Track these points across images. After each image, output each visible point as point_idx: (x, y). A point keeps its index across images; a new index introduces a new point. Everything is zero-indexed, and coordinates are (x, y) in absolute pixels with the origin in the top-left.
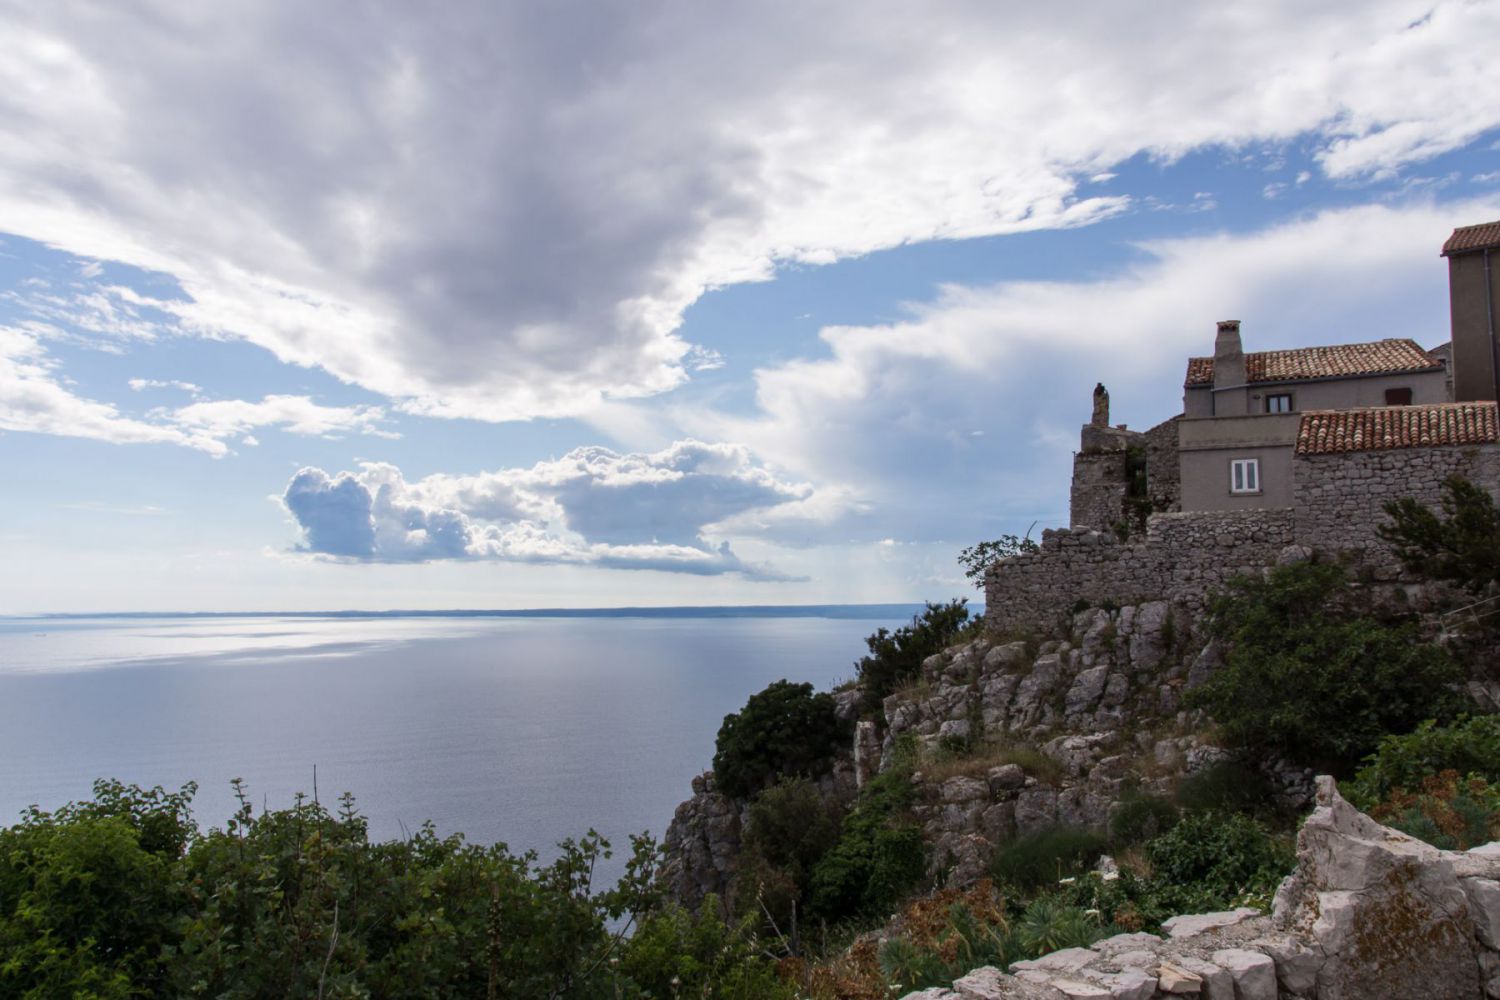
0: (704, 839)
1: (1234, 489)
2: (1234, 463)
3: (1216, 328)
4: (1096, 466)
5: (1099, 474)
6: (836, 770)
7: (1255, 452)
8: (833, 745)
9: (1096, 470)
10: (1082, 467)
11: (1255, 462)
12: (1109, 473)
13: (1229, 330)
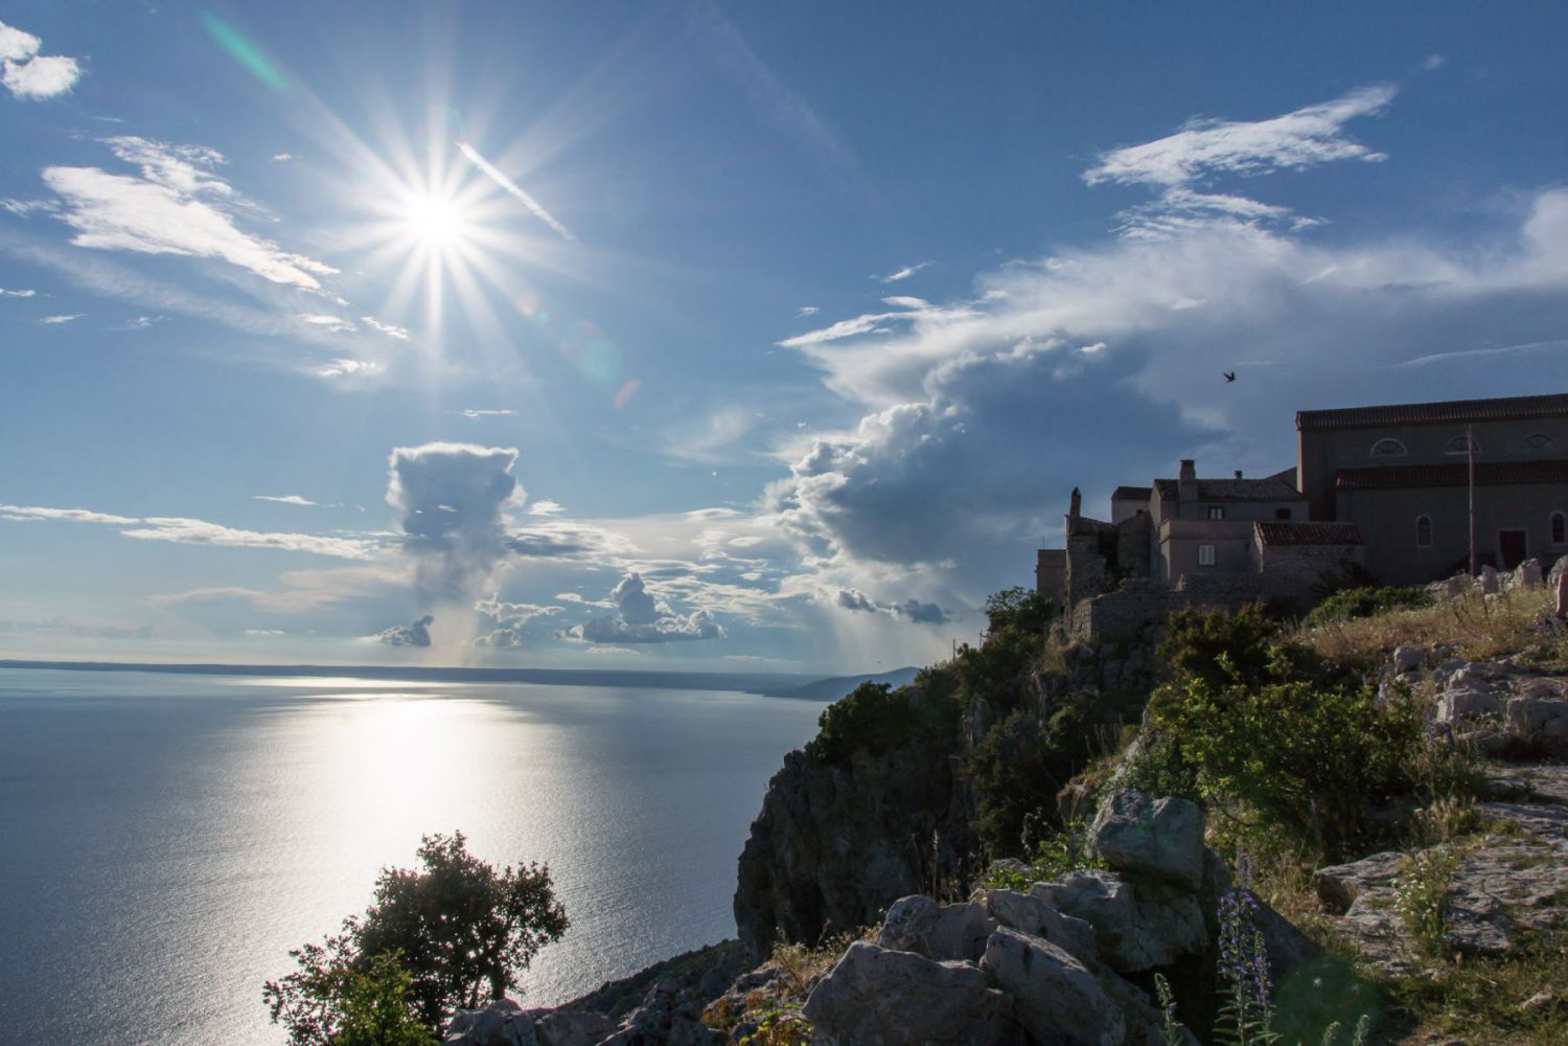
0: (806, 796)
1: (1201, 563)
2: (1201, 547)
3: (1180, 464)
4: (1082, 543)
5: (1084, 548)
7: (1213, 541)
10: (1074, 543)
11: (1213, 547)
13: (1188, 465)
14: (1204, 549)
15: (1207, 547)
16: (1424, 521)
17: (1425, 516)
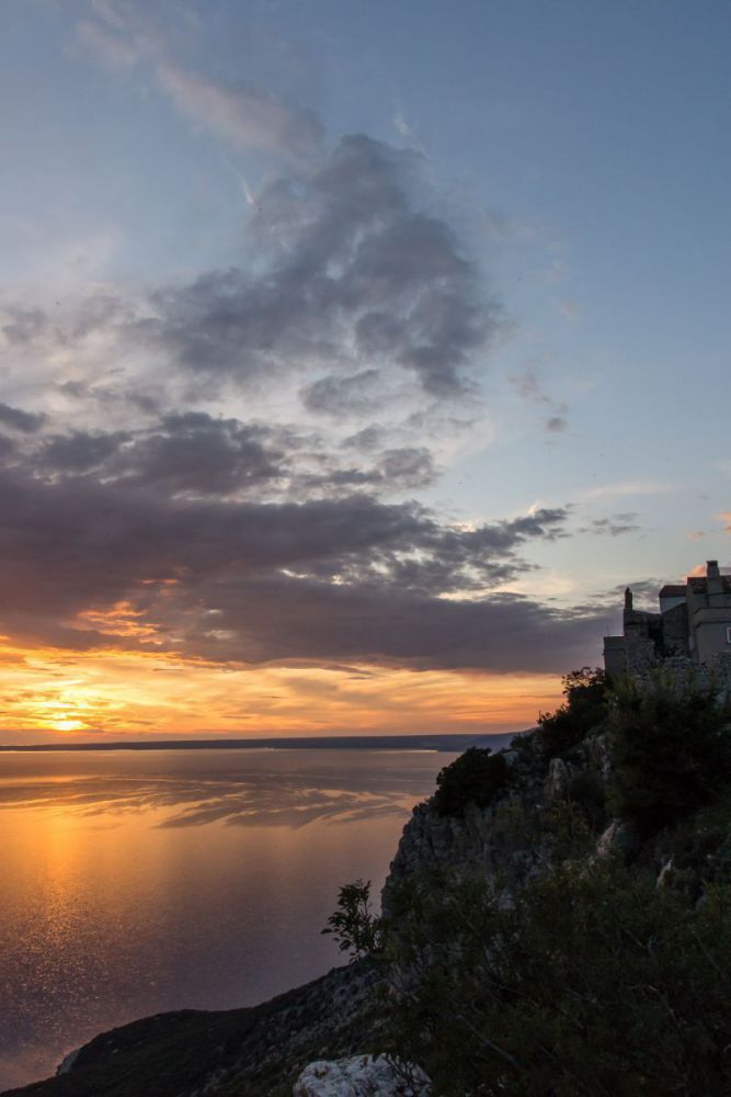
0: (430, 840)
3: (706, 564)
4: (634, 631)
5: (637, 635)
6: (511, 795)
8: (507, 781)
9: (636, 633)
10: (629, 631)
12: (642, 634)
13: (713, 565)
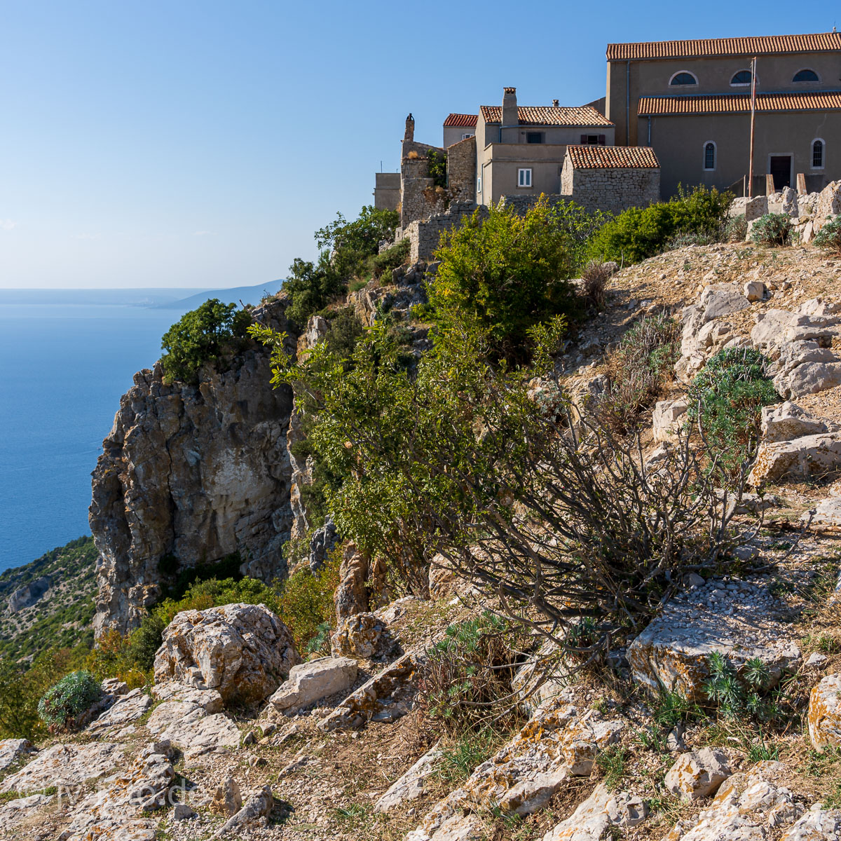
1: (519, 185)
2: (520, 170)
3: (505, 91)
4: (415, 167)
7: (531, 165)
9: (416, 170)
10: (408, 167)
11: (530, 170)
12: (422, 172)
13: (510, 93)
14: (522, 172)
15: (525, 171)
16: (710, 148)
17: (711, 142)
